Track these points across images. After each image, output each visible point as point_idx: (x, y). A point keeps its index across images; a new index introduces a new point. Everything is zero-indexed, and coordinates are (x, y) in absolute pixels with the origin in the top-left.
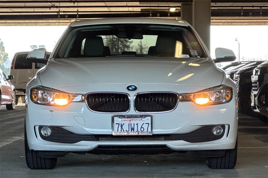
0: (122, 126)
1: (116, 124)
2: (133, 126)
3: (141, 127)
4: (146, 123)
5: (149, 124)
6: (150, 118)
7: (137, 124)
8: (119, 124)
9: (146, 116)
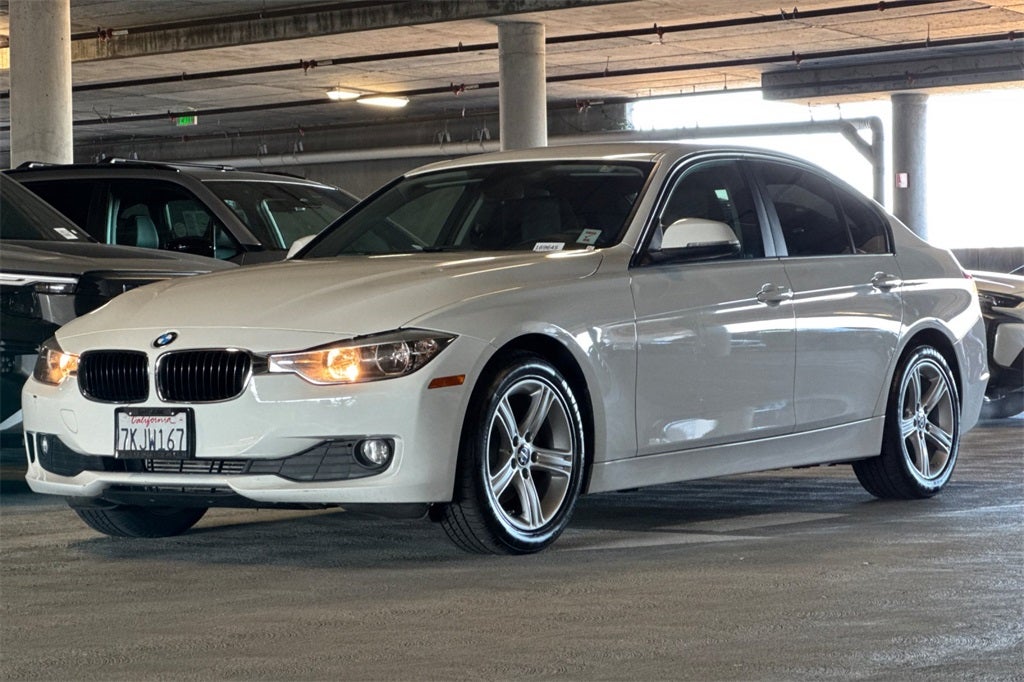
0: (132, 435)
1: (123, 430)
2: (152, 436)
3: (169, 440)
4: (178, 430)
5: (182, 430)
6: (183, 416)
7: (161, 431)
8: (126, 430)
9: (177, 411)
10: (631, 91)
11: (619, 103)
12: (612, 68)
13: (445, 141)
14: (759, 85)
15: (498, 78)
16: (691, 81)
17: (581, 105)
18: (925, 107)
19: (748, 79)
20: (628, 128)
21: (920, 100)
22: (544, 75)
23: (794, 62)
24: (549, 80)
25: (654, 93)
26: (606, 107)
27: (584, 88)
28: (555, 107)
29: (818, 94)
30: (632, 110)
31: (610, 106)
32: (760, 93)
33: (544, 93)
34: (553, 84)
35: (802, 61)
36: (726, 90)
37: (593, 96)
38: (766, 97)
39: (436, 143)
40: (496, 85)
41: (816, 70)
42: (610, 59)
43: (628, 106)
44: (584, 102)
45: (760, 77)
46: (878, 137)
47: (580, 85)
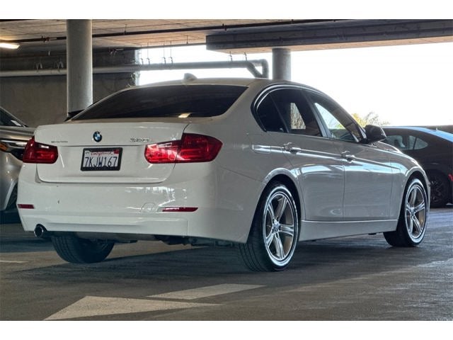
10: (138, 44)
11: (131, 50)
12: (128, 31)
13: (39, 68)
14: (205, 42)
15: (66, 35)
16: (170, 39)
17: (111, 51)
18: (289, 55)
19: (199, 39)
20: (136, 63)
21: (287, 52)
22: (91, 34)
23: (224, 30)
24: (94, 36)
25: (150, 45)
26: (125, 52)
27: (113, 42)
28: (97, 52)
29: (235, 48)
30: (138, 54)
31: (127, 51)
32: (205, 46)
33: (91, 43)
34: (96, 39)
35: (228, 30)
36: (187, 45)
37: (118, 46)
38: (208, 48)
39: (35, 69)
40: (65, 38)
41: (234, 35)
42: (128, 26)
43: (136, 51)
44: (113, 49)
45: (205, 38)
46: (265, 70)
47: (111, 39)
